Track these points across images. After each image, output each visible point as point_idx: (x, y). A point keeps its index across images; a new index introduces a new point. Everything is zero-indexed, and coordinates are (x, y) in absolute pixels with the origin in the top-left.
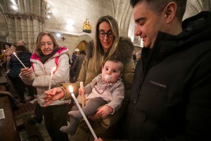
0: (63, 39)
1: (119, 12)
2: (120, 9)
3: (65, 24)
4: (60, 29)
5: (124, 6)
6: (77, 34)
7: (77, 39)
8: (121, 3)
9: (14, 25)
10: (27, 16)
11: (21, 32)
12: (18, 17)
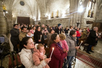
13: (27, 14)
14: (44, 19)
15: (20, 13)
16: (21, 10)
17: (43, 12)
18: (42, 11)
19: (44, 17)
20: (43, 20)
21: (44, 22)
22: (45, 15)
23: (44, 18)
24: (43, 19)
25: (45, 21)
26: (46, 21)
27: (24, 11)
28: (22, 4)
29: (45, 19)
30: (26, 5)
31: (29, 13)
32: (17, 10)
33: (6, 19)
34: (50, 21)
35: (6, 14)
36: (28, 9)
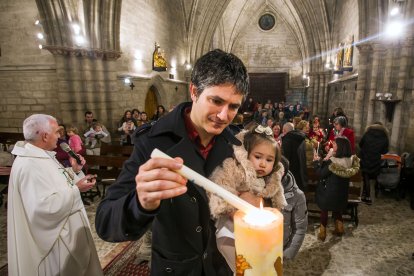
0: (132, 86)
1: (194, 29)
2: (196, 23)
3: (133, 59)
4: (126, 69)
5: (201, 17)
6: (146, 76)
7: (147, 83)
8: (198, 13)
9: (68, 69)
10: (99, 55)
11: (83, 81)
12: (80, 54)
13: (283, 59)
14: (321, 81)
15: (257, 57)
16: (260, 49)
18: (317, 47)
19: (321, 70)
20: (316, 86)
21: (321, 94)
22: (325, 62)
23: (321, 77)
24: (319, 78)
25: (324, 88)
26: (329, 87)
27: (269, 49)
28: (267, 22)
29: (324, 79)
30: (282, 23)
31: (289, 57)
32: (246, 51)
33: (187, 86)
34: (336, 90)
35: (186, 73)
36: (285, 38)
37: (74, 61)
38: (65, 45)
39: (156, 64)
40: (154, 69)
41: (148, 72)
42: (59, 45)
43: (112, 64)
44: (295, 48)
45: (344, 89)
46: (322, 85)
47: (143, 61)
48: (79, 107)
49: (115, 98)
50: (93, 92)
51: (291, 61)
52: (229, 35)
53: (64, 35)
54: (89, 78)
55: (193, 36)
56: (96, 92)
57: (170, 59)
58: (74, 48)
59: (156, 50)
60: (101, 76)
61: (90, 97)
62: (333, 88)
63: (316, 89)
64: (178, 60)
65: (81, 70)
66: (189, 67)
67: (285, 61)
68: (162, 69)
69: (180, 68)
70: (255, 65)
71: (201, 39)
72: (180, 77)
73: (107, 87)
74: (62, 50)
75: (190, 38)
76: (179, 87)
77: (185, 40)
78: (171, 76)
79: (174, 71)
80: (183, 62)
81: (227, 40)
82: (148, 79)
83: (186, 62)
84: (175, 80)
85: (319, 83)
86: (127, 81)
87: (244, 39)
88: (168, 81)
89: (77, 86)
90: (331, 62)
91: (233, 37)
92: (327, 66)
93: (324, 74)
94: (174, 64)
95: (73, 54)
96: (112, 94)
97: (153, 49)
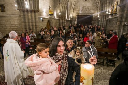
0: (43, 20)
3: (43, 12)
4: (41, 15)
9: (24, 16)
10: (33, 11)
11: (28, 19)
12: (27, 11)
14: (104, 18)
15: (82, 10)
16: (83, 7)
17: (105, 7)
18: (103, 6)
19: (105, 14)
20: (103, 20)
21: (104, 22)
22: (106, 11)
23: (105, 16)
24: (104, 17)
25: (105, 20)
26: (107, 20)
27: (87, 7)
29: (106, 17)
31: (93, 9)
32: (79, 8)
33: (59, 20)
34: (110, 21)
35: (59, 16)
36: (92, 3)
37: (26, 13)
38: (23, 8)
39: (50, 13)
40: (49, 15)
41: (47, 16)
42: (21, 8)
43: (37, 14)
44: (95, 6)
45: (113, 21)
46: (105, 19)
47: (46, 12)
48: (27, 27)
49: (38, 24)
50: (32, 23)
51: (94, 11)
52: (73, 3)
53: (23, 5)
54: (30, 18)
55: (61, 4)
56: (32, 22)
57: (54, 11)
58: (26, 9)
59: (50, 9)
60: (34, 18)
61: (31, 24)
62: (109, 20)
63: (102, 21)
64: (57, 12)
65: (28, 16)
66: (60, 14)
67: (92, 11)
68: (52, 15)
69: (57, 14)
70: (81, 13)
71: (64, 5)
72: (57, 17)
73: (35, 21)
74: (22, 10)
75: (60, 4)
76: (57, 20)
77: (59, 5)
78: (55, 17)
79: (55, 15)
80: (58, 12)
81: (72, 5)
82: (47, 18)
83: (59, 12)
84: (56, 18)
85: (104, 19)
86: (41, 19)
87: (78, 4)
88: (53, 19)
89: (27, 21)
90: (108, 11)
91: (74, 3)
92: (107, 13)
93: (105, 15)
94: (55, 13)
95: (25, 11)
96: (37, 23)
97: (49, 8)
